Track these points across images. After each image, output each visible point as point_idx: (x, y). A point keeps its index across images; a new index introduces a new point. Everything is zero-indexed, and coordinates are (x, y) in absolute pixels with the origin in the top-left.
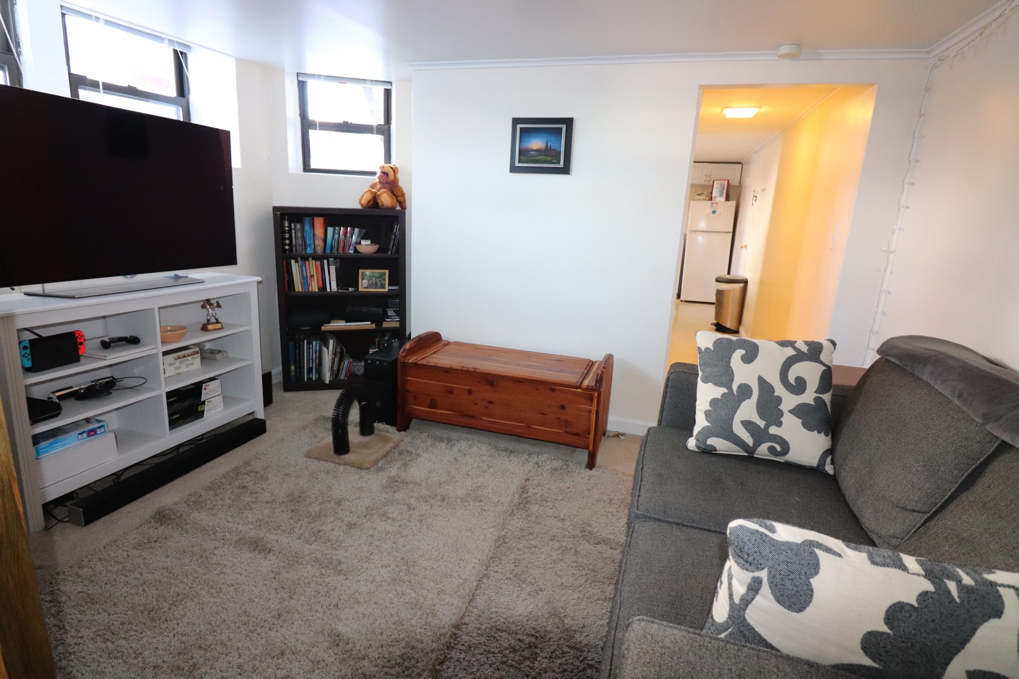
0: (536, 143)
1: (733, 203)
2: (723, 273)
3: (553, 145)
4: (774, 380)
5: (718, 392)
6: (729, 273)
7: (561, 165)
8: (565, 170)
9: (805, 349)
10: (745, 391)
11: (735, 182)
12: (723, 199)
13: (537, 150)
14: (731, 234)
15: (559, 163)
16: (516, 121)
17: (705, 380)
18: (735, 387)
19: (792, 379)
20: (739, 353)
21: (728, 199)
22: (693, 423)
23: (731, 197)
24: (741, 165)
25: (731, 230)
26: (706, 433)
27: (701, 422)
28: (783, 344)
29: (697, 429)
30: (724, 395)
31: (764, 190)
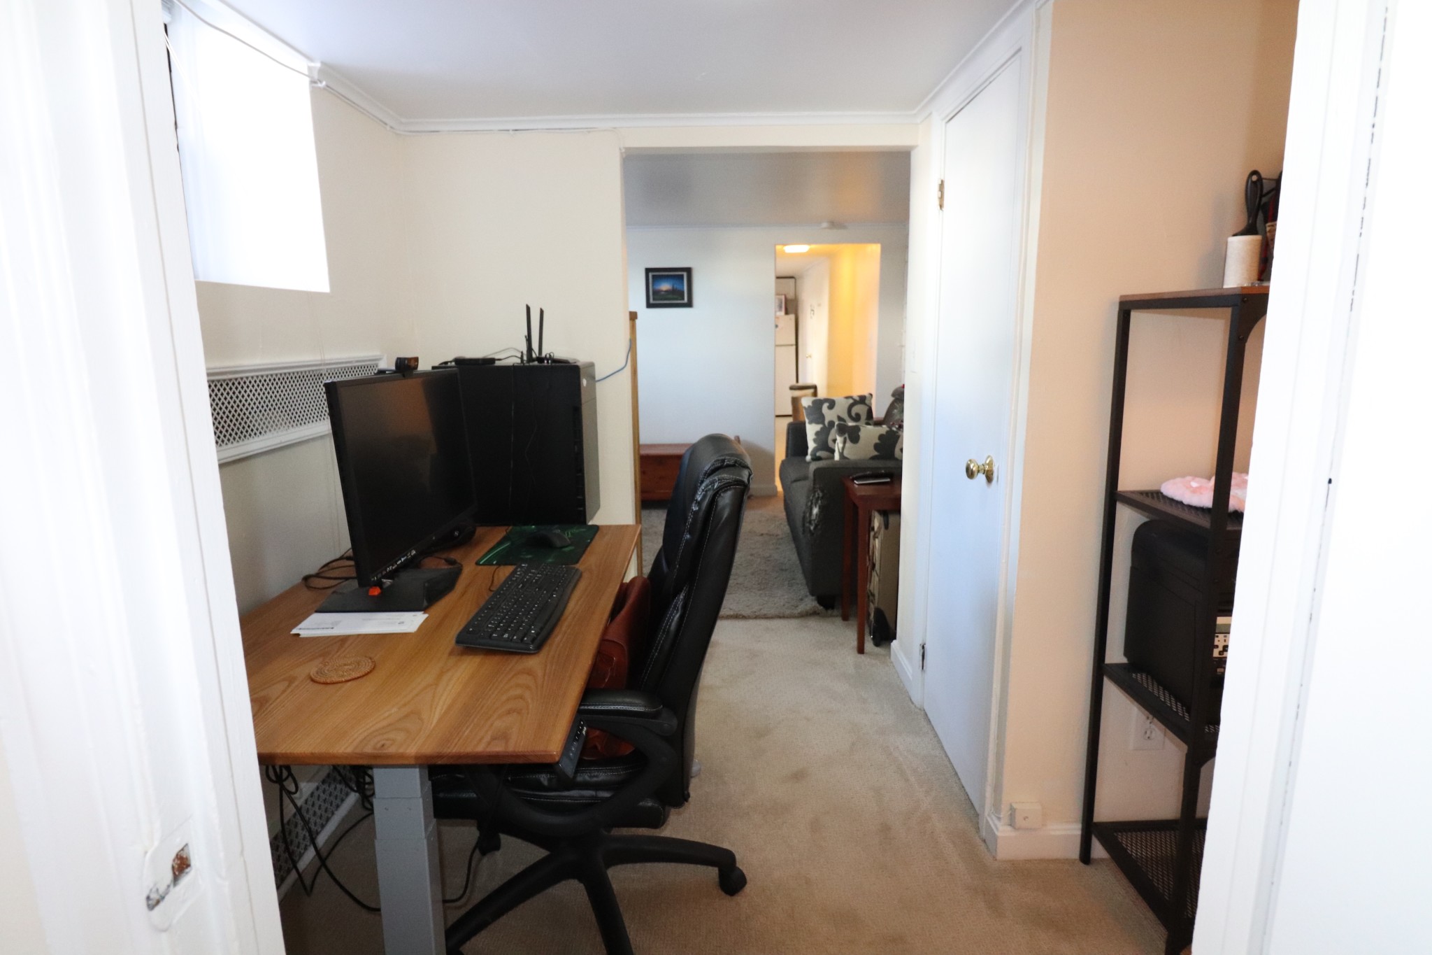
0: (665, 286)
1: (792, 317)
2: (793, 382)
3: (678, 286)
4: (845, 416)
5: (818, 427)
6: (797, 381)
7: (686, 300)
8: (689, 304)
9: (858, 399)
10: (832, 424)
11: (791, 296)
12: (783, 313)
13: (666, 291)
14: (794, 347)
15: (683, 299)
16: (648, 271)
17: (810, 423)
18: (826, 423)
19: (853, 414)
20: (825, 406)
21: (787, 313)
22: (807, 448)
23: (789, 310)
24: (793, 280)
25: (794, 342)
26: (815, 450)
27: (811, 445)
28: (847, 398)
29: (810, 451)
30: (822, 429)
31: (819, 305)
